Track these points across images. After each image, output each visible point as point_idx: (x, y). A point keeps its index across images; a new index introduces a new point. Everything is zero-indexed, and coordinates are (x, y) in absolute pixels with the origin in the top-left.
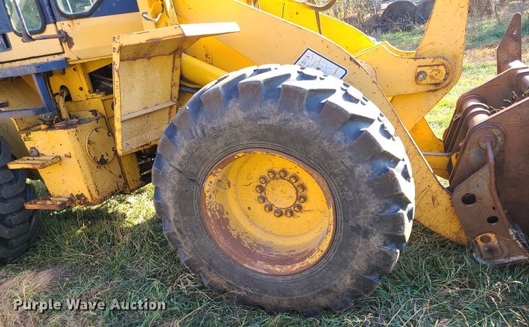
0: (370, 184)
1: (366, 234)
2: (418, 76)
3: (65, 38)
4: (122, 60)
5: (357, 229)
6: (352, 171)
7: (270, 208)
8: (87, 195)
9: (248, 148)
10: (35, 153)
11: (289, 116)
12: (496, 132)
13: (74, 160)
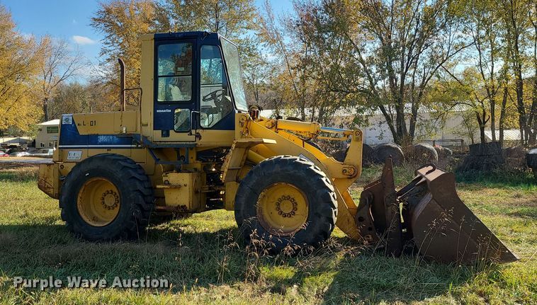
0: (321, 197)
1: (320, 216)
2: (344, 171)
3: (198, 136)
4: (236, 147)
5: (317, 214)
6: (316, 191)
7: (281, 213)
8: (187, 206)
9: (279, 182)
10: (167, 182)
11: (297, 171)
12: (370, 193)
13: (187, 187)
